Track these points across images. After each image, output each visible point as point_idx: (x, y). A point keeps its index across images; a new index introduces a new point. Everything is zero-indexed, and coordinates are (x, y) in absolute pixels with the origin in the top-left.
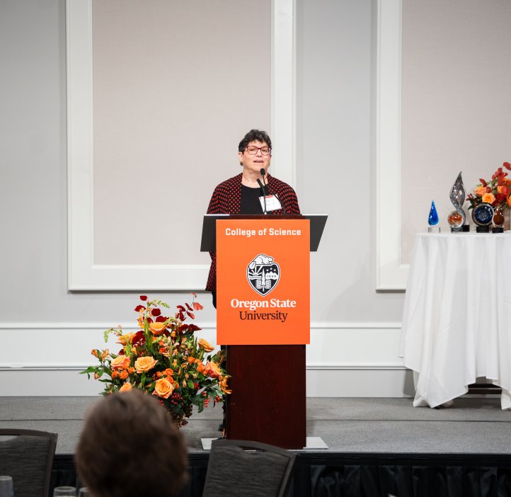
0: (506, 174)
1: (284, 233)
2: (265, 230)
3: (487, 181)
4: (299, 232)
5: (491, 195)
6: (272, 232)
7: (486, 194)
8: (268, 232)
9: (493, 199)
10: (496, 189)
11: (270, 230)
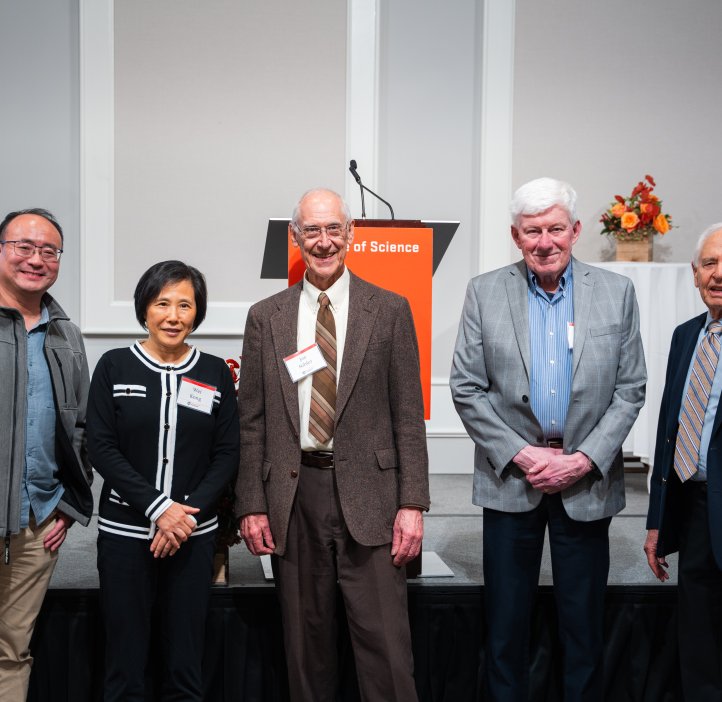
0: (651, 189)
1: (393, 248)
2: (364, 244)
3: (624, 197)
4: (416, 248)
5: (633, 215)
6: (376, 247)
7: (627, 214)
8: (368, 247)
9: (636, 220)
10: (638, 207)
11: (372, 243)
